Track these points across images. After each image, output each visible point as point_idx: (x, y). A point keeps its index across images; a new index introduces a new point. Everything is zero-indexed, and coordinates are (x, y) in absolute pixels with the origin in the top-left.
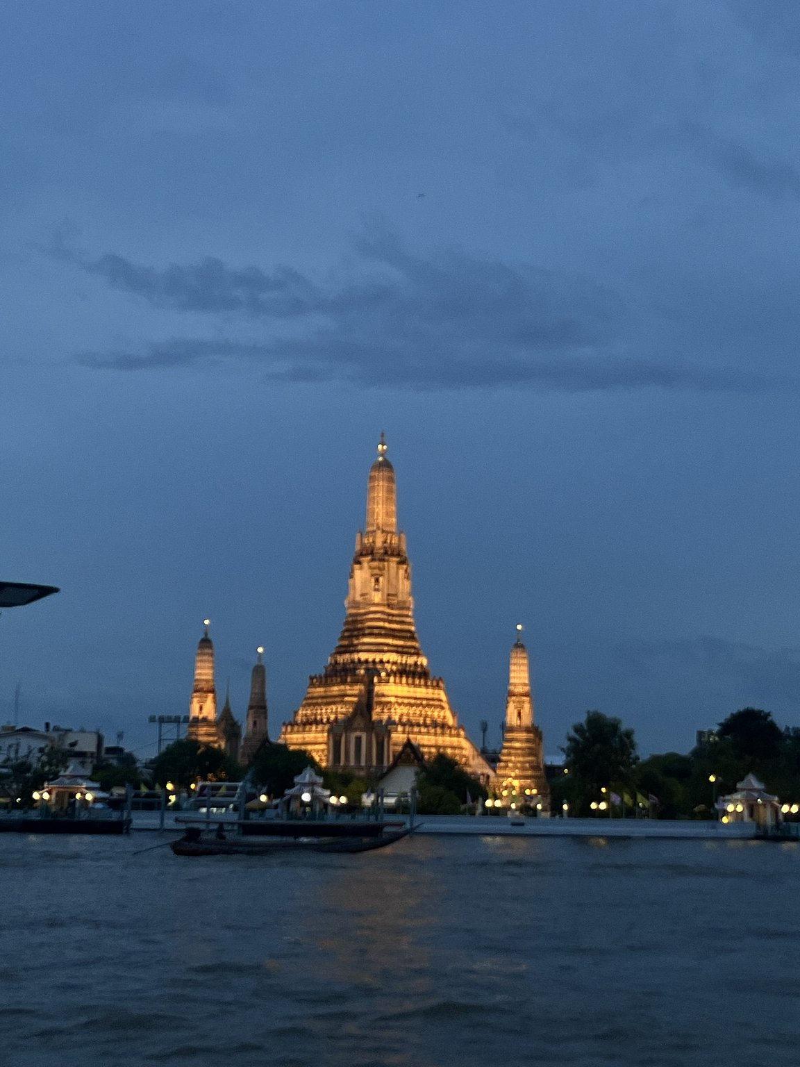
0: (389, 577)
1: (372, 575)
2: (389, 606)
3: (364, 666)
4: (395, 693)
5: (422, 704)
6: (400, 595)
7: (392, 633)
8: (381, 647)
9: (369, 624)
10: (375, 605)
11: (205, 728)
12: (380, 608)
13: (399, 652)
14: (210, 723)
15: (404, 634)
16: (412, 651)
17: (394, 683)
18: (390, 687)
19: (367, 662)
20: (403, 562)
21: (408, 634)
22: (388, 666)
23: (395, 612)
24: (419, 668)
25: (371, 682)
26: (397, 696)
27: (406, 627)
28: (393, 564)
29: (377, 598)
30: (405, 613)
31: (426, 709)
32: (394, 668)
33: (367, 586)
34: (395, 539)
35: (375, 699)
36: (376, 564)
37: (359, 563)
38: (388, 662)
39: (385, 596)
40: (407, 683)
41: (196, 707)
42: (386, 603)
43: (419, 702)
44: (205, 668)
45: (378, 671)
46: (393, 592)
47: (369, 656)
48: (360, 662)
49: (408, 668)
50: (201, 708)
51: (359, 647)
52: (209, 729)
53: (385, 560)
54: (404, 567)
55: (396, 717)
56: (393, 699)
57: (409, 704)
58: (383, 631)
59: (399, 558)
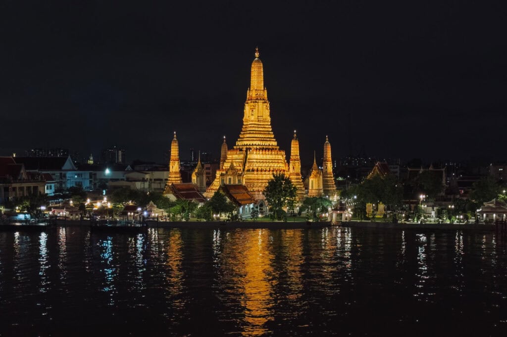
2: (258, 121)
3: (245, 147)
4: (256, 158)
5: (269, 162)
6: (264, 116)
7: (260, 132)
8: (253, 139)
9: (249, 129)
10: (251, 121)
11: (174, 175)
12: (254, 123)
13: (262, 140)
14: (176, 173)
15: (265, 132)
16: (268, 139)
17: (256, 154)
18: (254, 156)
19: (247, 145)
20: (265, 102)
21: (267, 133)
22: (255, 147)
23: (262, 123)
24: (270, 147)
25: (247, 154)
26: (257, 159)
27: (266, 130)
28: (260, 103)
29: (252, 118)
30: (266, 123)
31: (271, 164)
32: (258, 147)
33: (249, 113)
34: (262, 93)
35: (247, 161)
36: (252, 104)
37: (247, 103)
38: (255, 145)
39: (256, 117)
40: (262, 154)
41: (171, 166)
42: (257, 120)
43: (268, 161)
44: (174, 151)
45: (250, 149)
46: (261, 115)
47: (248, 143)
48: (245, 145)
49: (265, 147)
50: (173, 167)
51: (245, 139)
52: (176, 175)
53: (256, 102)
54: (266, 104)
55: (256, 168)
56: (255, 161)
57: (263, 162)
58: (254, 132)
59: (263, 101)
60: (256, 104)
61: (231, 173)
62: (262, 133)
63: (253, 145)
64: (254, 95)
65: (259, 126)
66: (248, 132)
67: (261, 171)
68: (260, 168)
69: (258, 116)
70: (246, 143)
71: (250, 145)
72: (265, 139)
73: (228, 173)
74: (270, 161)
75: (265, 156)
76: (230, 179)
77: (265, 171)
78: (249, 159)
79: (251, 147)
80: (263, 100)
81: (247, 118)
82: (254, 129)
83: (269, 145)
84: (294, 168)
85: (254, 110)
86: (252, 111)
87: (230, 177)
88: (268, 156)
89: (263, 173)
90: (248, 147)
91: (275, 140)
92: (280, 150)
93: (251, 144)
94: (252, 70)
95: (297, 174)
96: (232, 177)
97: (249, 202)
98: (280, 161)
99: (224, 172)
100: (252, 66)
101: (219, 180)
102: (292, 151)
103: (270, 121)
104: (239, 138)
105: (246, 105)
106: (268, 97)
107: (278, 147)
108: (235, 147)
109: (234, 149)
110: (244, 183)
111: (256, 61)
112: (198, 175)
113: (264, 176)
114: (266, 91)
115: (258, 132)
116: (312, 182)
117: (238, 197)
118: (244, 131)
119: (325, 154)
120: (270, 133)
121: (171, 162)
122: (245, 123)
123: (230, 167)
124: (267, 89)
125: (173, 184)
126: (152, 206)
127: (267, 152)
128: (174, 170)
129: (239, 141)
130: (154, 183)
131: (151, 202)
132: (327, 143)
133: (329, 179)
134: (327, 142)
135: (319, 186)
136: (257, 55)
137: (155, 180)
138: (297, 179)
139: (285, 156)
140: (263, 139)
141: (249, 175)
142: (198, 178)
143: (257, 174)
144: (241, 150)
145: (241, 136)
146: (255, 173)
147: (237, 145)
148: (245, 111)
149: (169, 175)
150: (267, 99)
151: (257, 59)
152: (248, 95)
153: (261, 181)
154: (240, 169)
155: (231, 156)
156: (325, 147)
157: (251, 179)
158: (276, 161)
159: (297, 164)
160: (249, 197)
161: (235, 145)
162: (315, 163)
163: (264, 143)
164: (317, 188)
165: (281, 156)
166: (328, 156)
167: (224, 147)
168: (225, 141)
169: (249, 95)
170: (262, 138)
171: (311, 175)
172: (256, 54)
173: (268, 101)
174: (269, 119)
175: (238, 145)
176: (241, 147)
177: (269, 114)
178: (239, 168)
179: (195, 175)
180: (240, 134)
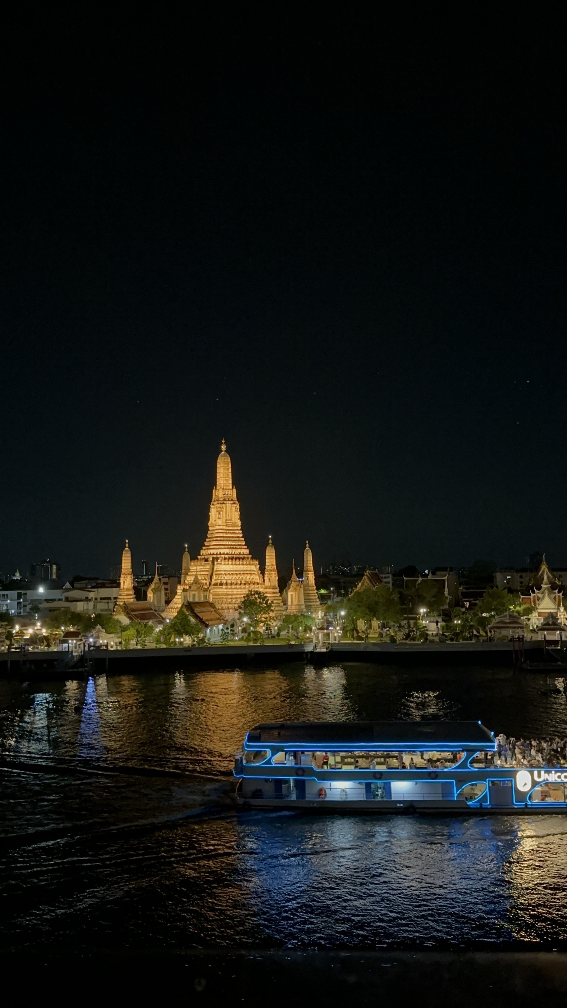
0: (226, 512)
1: (217, 511)
2: (226, 526)
3: (212, 556)
4: (224, 569)
5: (240, 574)
6: (233, 519)
7: (229, 539)
8: (220, 547)
9: (216, 535)
10: (219, 526)
11: (126, 592)
12: (221, 527)
13: (230, 548)
14: (128, 590)
15: (235, 539)
16: (239, 547)
17: (225, 564)
18: (223, 567)
19: (213, 554)
20: (235, 503)
21: (237, 539)
22: (223, 556)
23: (231, 528)
24: (241, 556)
25: (213, 564)
26: (225, 571)
27: (236, 535)
28: (229, 504)
29: (219, 522)
30: (236, 528)
31: (242, 576)
32: (227, 556)
33: (216, 516)
34: (230, 492)
35: (214, 573)
36: (219, 505)
37: (213, 505)
38: (224, 554)
39: (224, 521)
40: (232, 564)
41: (122, 582)
42: (225, 524)
43: (238, 573)
44: (126, 563)
45: (217, 559)
46: (230, 519)
47: (215, 551)
48: (211, 554)
49: (235, 556)
50: (124, 582)
51: (211, 547)
52: (128, 592)
53: (224, 503)
54: (235, 505)
55: (224, 581)
56: (223, 572)
57: (232, 574)
58: (222, 539)
59: (232, 502)
60: (224, 505)
61: (195, 588)
62: (231, 539)
63: (220, 554)
64: (221, 495)
65: (228, 531)
66: (215, 539)
67: (231, 584)
68: (229, 581)
69: (226, 520)
70: (212, 551)
71: (217, 554)
72: (235, 547)
73: (192, 588)
74: (242, 573)
75: (235, 567)
76: (194, 595)
77: (236, 584)
78: (217, 571)
79: (218, 556)
80: (232, 500)
81: (214, 522)
82: (221, 535)
83: (240, 554)
84: (269, 580)
85: (221, 513)
86: (219, 513)
87: (194, 593)
88: (239, 567)
89: (233, 587)
90: (215, 556)
91: (246, 547)
92: (252, 558)
93: (219, 553)
94: (218, 466)
95: (274, 588)
96: (196, 593)
97: (218, 621)
98: (253, 572)
99: (187, 587)
100: (218, 461)
101: (180, 597)
102: (267, 561)
103: (240, 525)
104: (204, 546)
105: (212, 506)
106: (237, 498)
107: (250, 556)
108: (199, 557)
109: (197, 559)
110: (211, 600)
111: (222, 456)
112: (155, 591)
113: (235, 590)
114: (234, 490)
115: (226, 539)
116: (292, 595)
117: (204, 617)
118: (210, 538)
119: (305, 563)
120: (241, 539)
121: (122, 576)
122: (210, 529)
123: (194, 581)
124: (236, 488)
125: (125, 603)
126: (99, 631)
127: (238, 562)
128: (126, 587)
129: (205, 550)
130: (100, 602)
131: (99, 626)
132: (308, 550)
133: (311, 592)
134: (307, 548)
135: (299, 601)
136: (224, 447)
137: (101, 599)
138: (274, 593)
139: (258, 566)
140: (232, 547)
141: (216, 590)
142: (156, 595)
143: (227, 588)
144: (206, 560)
145: (206, 544)
146: (224, 587)
147: (201, 554)
148: (210, 514)
149: (120, 593)
150: (236, 500)
151: (223, 453)
152: (213, 494)
153: (230, 597)
154: (206, 583)
155: (195, 568)
156: (305, 554)
157: (218, 595)
158: (248, 572)
159: (273, 576)
160: (219, 616)
161: (200, 555)
162: (294, 573)
163: (233, 551)
164: (297, 604)
165: (254, 567)
166: (309, 565)
167: (186, 557)
168: (187, 550)
169: (215, 495)
170: (232, 545)
171: (289, 588)
172: (222, 447)
173: (237, 502)
174: (239, 523)
175: (203, 555)
176: (206, 557)
177: (238, 517)
178: (204, 582)
179: (151, 592)
180: (205, 541)
